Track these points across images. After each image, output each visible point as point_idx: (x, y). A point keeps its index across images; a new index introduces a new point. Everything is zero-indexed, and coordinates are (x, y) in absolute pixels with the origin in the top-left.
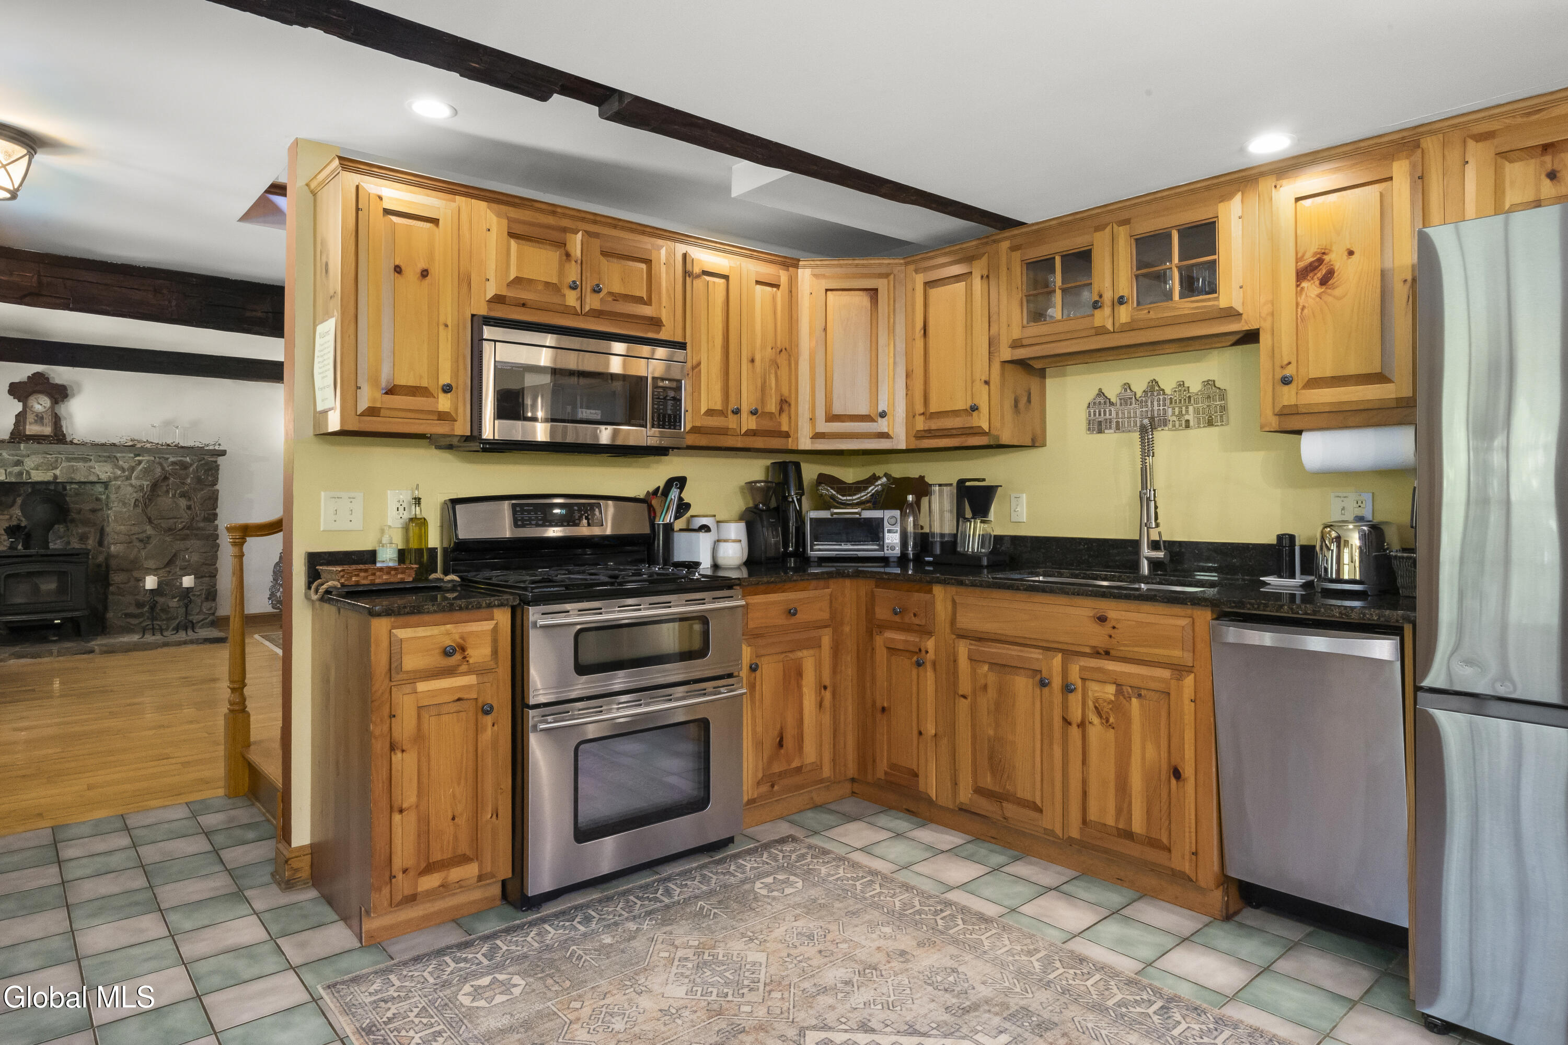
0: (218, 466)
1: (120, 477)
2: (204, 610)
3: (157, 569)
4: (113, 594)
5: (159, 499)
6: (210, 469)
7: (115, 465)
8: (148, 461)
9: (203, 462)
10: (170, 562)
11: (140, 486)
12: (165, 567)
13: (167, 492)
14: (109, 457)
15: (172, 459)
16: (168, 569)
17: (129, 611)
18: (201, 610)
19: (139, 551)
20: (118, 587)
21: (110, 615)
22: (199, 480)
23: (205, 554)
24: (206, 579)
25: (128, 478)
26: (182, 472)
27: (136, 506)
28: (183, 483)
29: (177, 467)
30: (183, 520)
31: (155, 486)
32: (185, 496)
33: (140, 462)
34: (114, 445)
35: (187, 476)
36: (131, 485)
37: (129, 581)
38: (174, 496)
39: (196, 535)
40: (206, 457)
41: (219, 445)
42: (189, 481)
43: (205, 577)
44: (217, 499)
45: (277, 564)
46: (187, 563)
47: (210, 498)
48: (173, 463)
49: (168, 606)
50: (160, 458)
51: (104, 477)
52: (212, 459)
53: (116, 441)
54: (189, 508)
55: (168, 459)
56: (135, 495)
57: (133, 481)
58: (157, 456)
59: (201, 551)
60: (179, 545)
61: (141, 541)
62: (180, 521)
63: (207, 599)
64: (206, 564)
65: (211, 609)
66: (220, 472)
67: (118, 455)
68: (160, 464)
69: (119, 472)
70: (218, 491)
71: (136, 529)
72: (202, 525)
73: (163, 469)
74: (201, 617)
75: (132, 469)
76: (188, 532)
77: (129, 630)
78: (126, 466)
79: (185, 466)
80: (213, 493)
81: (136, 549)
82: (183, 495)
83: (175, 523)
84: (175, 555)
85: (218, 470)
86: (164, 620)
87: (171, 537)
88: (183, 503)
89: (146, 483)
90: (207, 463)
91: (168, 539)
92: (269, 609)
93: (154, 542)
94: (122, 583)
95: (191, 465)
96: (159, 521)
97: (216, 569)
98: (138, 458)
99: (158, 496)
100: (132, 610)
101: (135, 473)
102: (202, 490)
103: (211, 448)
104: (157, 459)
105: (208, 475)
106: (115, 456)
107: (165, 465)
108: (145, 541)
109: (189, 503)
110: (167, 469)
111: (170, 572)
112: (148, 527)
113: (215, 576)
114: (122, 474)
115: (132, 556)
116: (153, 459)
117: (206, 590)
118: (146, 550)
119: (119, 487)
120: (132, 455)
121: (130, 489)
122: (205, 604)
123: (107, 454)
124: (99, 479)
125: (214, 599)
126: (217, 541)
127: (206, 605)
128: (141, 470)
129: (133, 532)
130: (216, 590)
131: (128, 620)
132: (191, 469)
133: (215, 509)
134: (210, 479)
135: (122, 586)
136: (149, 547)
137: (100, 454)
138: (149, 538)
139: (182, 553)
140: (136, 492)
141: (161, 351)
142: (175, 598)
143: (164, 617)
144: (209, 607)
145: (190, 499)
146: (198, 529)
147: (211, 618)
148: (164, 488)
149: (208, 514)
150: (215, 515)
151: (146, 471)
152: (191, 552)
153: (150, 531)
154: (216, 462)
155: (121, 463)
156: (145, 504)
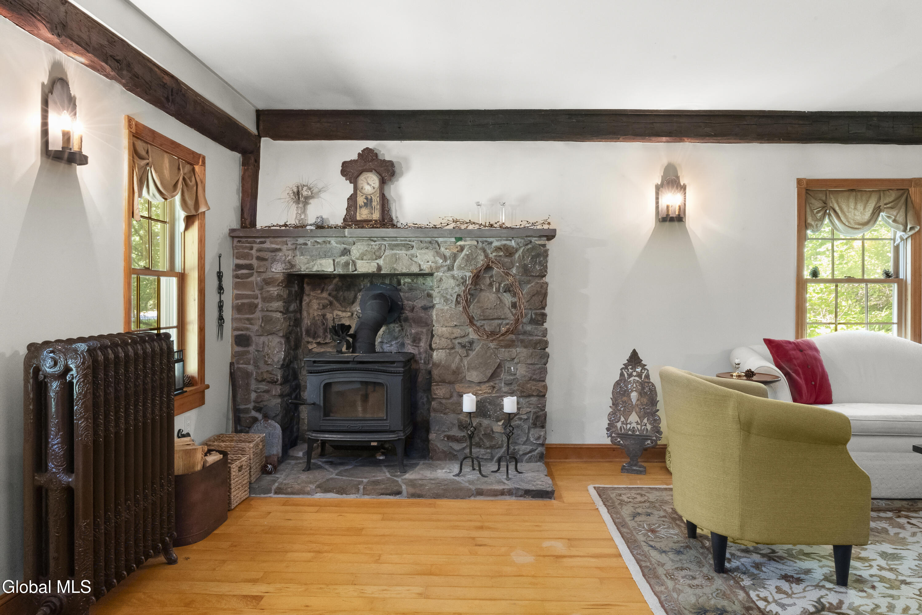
0: (546, 251)
1: (442, 266)
2: (532, 439)
3: (480, 383)
4: (435, 411)
5: (483, 294)
6: (538, 255)
7: (437, 252)
8: (471, 247)
9: (530, 246)
10: (494, 376)
11: (462, 278)
12: (488, 381)
13: (491, 285)
14: (430, 242)
15: (496, 244)
16: (492, 384)
17: (451, 433)
18: (528, 439)
19: (461, 360)
20: (441, 403)
21: (432, 436)
22: (525, 270)
23: (531, 366)
24: (534, 400)
25: (450, 268)
26: (506, 260)
27: (458, 302)
28: (507, 274)
29: (501, 254)
30: (507, 321)
31: (477, 278)
32: (510, 291)
33: (462, 248)
34: (435, 227)
35: (512, 264)
36: (453, 277)
37: (451, 396)
38: (498, 290)
39: (522, 341)
40: (533, 240)
41: (549, 224)
42: (514, 271)
43: (533, 396)
44: (545, 295)
45: (617, 384)
46: (512, 378)
47: (538, 293)
48: (498, 249)
49: (492, 430)
50: (483, 243)
51: (426, 268)
52: (540, 242)
53: (437, 223)
54: (514, 305)
55: (491, 243)
56: (457, 289)
57: (456, 272)
58: (480, 239)
59: (529, 362)
60: (504, 354)
61: (464, 347)
62: (505, 322)
63: (535, 425)
64: (534, 380)
65: (539, 438)
66: (550, 258)
67: (440, 240)
68: (484, 251)
69: (441, 261)
70: (547, 284)
71: (458, 332)
72: (529, 328)
73: (486, 256)
74: (529, 448)
75: (455, 257)
76: (513, 337)
77: (450, 456)
78: (448, 253)
79: (509, 252)
80: (542, 287)
81: (458, 357)
82: (508, 290)
83: (499, 325)
84: (499, 366)
85: (547, 256)
86: (487, 448)
87: (495, 343)
88: (508, 299)
89: (468, 274)
90: (533, 248)
91: (492, 345)
92: (607, 441)
93: (477, 348)
94: (443, 398)
95: (517, 250)
96: (483, 322)
97: (545, 387)
98: (460, 243)
99: (481, 290)
100: (455, 432)
101: (457, 261)
102: (529, 282)
103: (539, 227)
104: (480, 244)
105: (536, 262)
106: (437, 242)
107: (489, 252)
108: (469, 346)
109: (514, 300)
110: (491, 256)
111: (494, 387)
112: (471, 330)
113: (544, 396)
114: (444, 264)
115: (453, 366)
116: (476, 243)
117: (535, 413)
118: (469, 358)
119: (441, 280)
120: (453, 240)
121: (452, 282)
122: (532, 431)
123: (429, 239)
124: (421, 270)
125: (543, 427)
126: (547, 350)
127: (534, 433)
128: (463, 258)
129: (455, 335)
130: (545, 415)
131: (451, 444)
132: (517, 256)
133: (544, 308)
134: (537, 267)
135: (444, 401)
136: (472, 354)
137: (422, 239)
138: (471, 343)
139: (507, 365)
140: (459, 285)
141: (485, 111)
142: (500, 421)
143: (488, 444)
144: (536, 436)
145: (514, 295)
146: (525, 333)
147: (540, 449)
148: (488, 281)
149: (536, 314)
150: (544, 316)
151: (469, 259)
152: (517, 363)
153: (473, 336)
154: (544, 246)
155: (442, 249)
156: (466, 301)
